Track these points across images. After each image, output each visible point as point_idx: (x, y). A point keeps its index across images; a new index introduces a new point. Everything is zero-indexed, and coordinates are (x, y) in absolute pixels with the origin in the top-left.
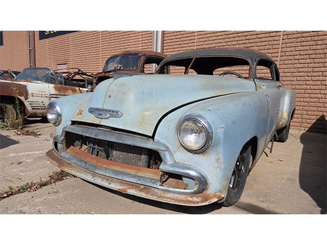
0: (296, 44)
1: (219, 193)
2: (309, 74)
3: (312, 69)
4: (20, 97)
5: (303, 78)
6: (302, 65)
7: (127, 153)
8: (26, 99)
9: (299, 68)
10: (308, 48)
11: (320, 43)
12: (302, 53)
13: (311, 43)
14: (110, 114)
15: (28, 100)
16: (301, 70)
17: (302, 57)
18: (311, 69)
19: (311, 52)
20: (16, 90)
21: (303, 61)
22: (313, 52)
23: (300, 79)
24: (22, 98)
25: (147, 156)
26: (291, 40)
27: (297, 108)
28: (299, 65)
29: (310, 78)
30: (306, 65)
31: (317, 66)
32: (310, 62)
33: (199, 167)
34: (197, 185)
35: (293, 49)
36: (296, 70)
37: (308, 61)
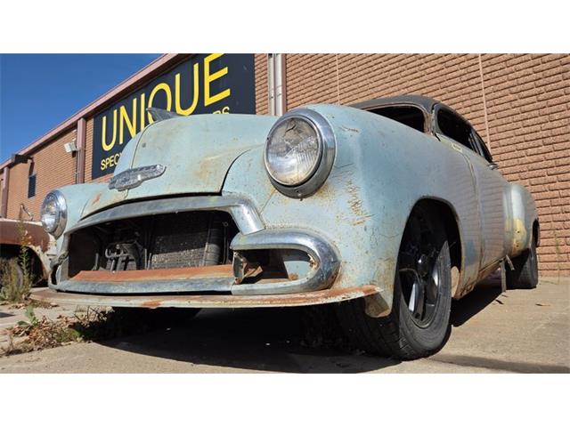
0: (515, 126)
1: (370, 287)
2: (552, 171)
3: (553, 161)
4: (34, 248)
5: (541, 180)
6: (535, 158)
7: (178, 251)
8: (44, 250)
9: (530, 163)
10: (538, 127)
11: (556, 116)
12: (528, 137)
13: (541, 119)
14: (142, 175)
15: (48, 252)
16: (534, 165)
17: (531, 144)
18: (551, 163)
19: (544, 134)
20: (28, 235)
21: (535, 150)
22: (549, 133)
23: (537, 182)
24: (37, 249)
25: (214, 246)
26: (504, 121)
27: (541, 219)
28: (528, 159)
29: (555, 177)
30: (541, 157)
31: (562, 155)
32: (547, 150)
33: (315, 228)
34: (314, 266)
35: (511, 133)
36: (525, 168)
37: (543, 148)
